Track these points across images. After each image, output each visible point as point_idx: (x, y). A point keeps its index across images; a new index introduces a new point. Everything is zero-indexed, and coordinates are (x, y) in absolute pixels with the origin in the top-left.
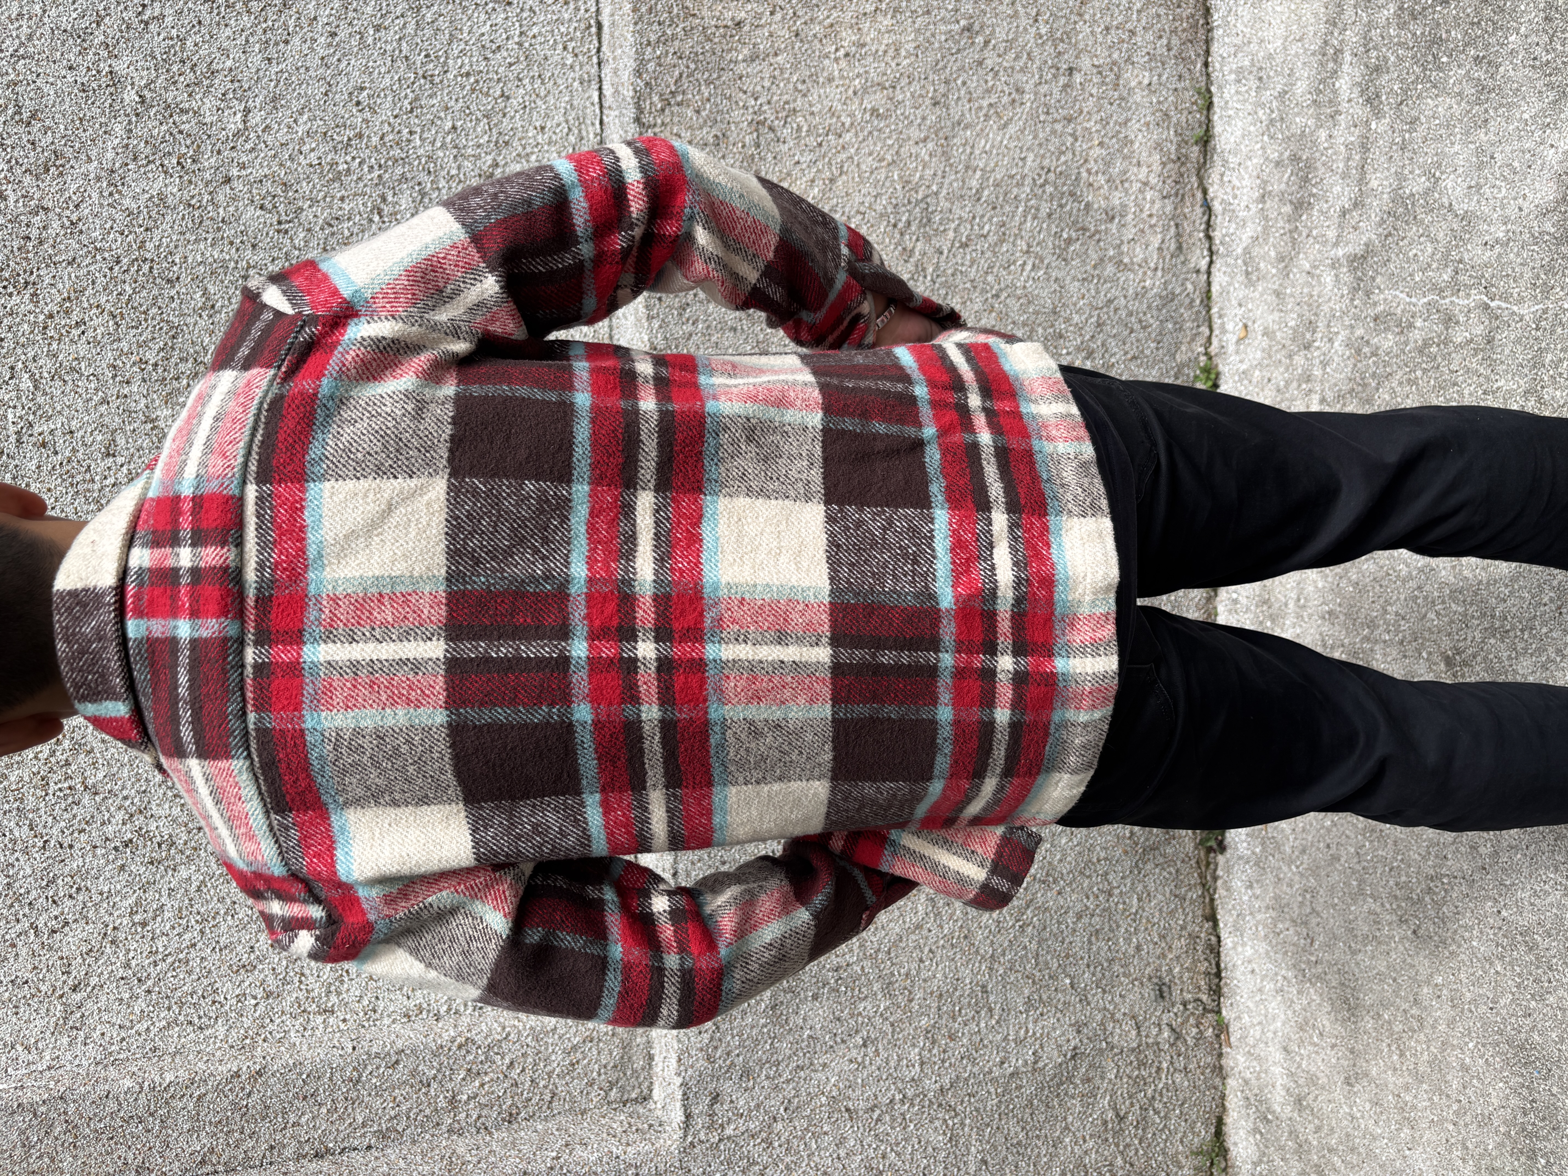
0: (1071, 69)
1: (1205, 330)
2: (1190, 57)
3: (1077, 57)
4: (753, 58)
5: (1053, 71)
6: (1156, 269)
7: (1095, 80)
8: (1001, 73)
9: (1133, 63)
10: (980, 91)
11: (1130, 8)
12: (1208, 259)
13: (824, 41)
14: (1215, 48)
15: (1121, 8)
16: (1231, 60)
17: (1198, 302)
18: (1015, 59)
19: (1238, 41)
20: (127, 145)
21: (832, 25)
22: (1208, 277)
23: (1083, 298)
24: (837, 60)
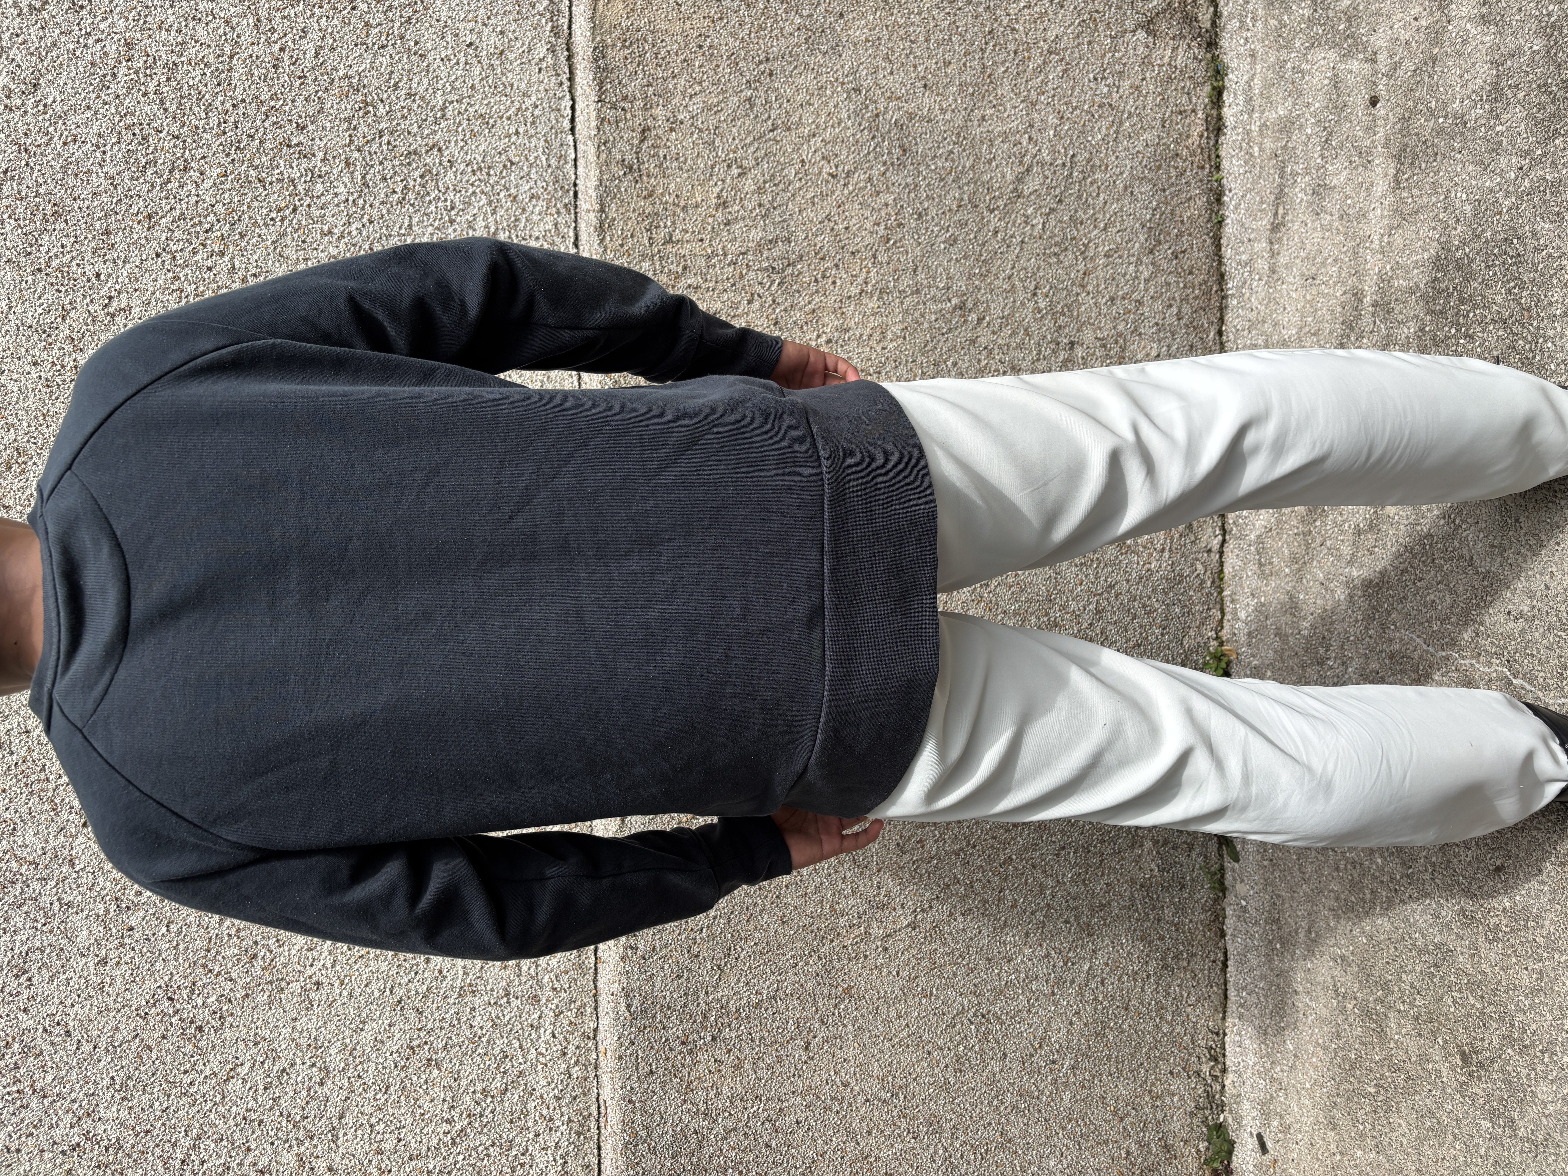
0: (1072, 343)
1: (1216, 613)
2: (1202, 326)
3: (1078, 331)
5: (1053, 346)
6: (1163, 550)
7: (1098, 353)
8: (996, 351)
9: (1140, 334)
11: (1137, 277)
12: (1220, 537)
13: (805, 328)
14: (1229, 317)
15: (1127, 277)
16: (1246, 333)
17: (1209, 583)
18: (1011, 336)
19: (1252, 316)
21: (814, 311)
22: (1221, 557)
23: (1081, 584)
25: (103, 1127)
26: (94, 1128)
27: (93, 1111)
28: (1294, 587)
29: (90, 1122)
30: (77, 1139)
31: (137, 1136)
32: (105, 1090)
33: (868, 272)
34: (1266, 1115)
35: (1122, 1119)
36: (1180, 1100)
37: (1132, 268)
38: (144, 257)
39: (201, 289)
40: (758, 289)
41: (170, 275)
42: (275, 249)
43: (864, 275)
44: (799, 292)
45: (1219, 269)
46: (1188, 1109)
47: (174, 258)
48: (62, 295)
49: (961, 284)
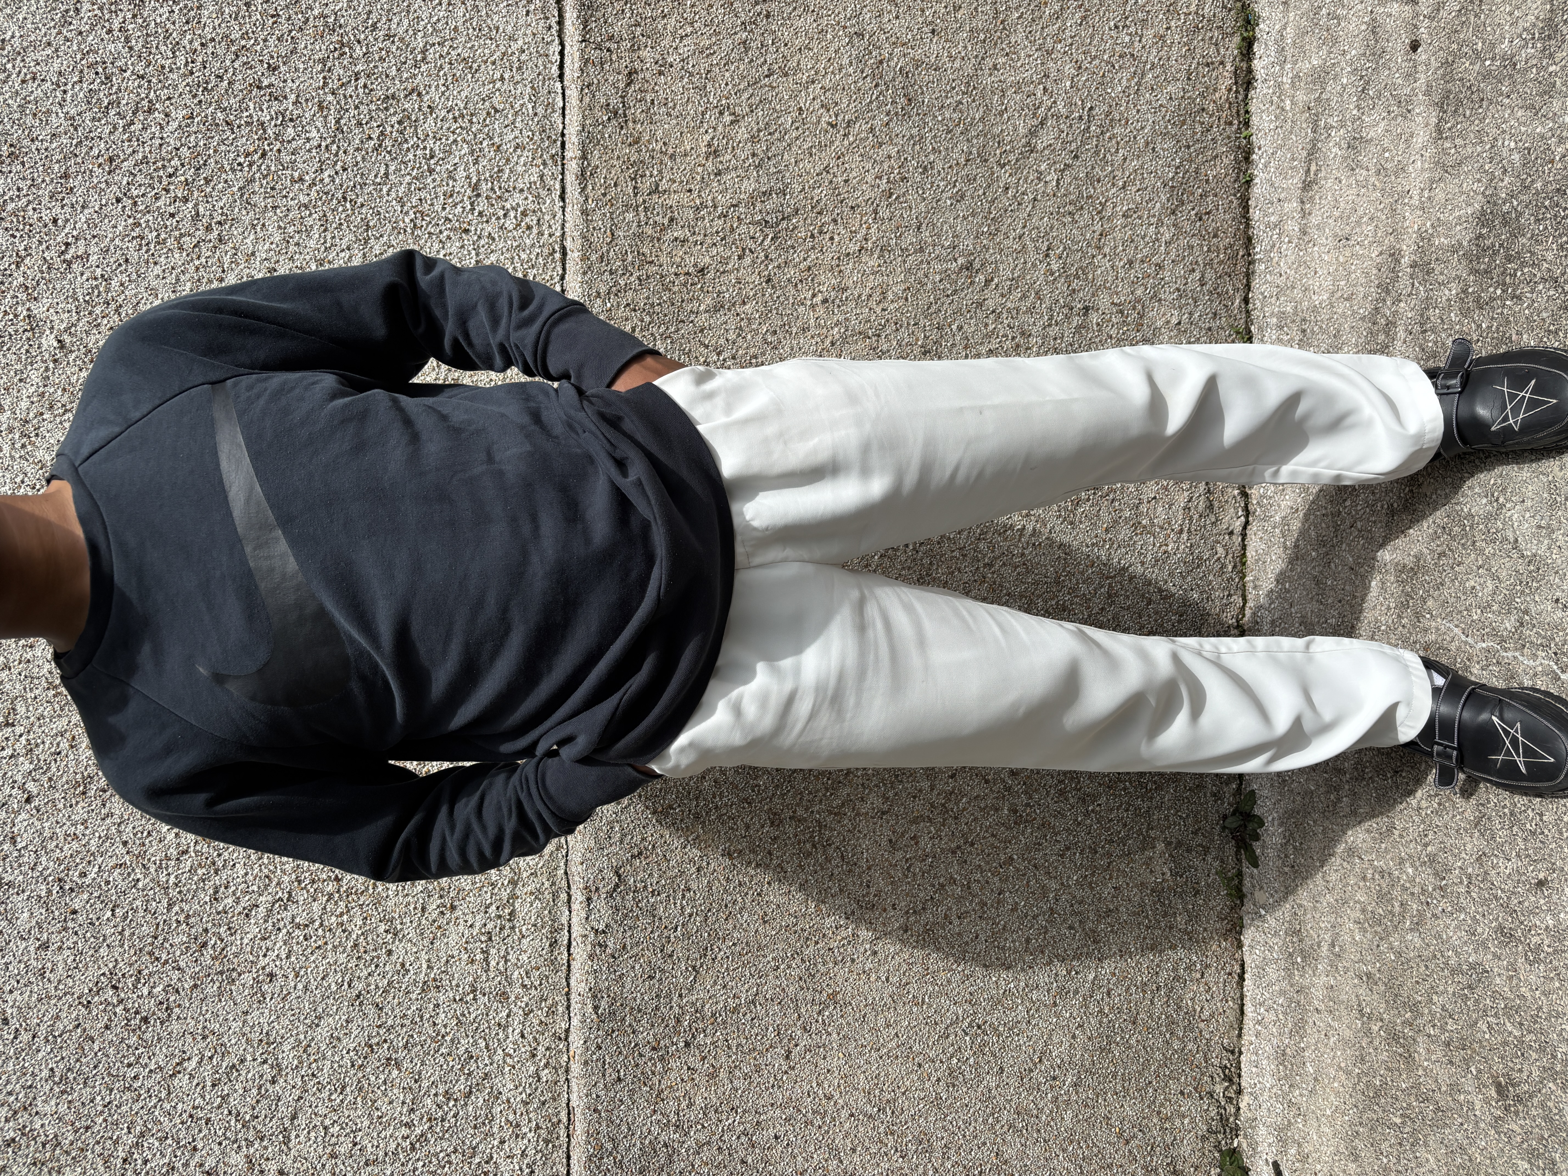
0: (1087, 309)
1: (1237, 600)
2: (1227, 293)
3: (1093, 295)
4: (717, 308)
5: (1065, 311)
6: (1181, 532)
7: (1114, 319)
8: (1005, 316)
9: (1160, 300)
10: (978, 337)
11: (1157, 240)
12: (1243, 519)
13: (800, 286)
14: (1256, 283)
15: (1147, 239)
16: (1273, 300)
17: (1230, 568)
18: (1021, 299)
19: (1280, 281)
20: (42, 395)
21: (809, 268)
22: (1243, 540)
23: (1092, 566)
24: (813, 306)
25: (40, 1122)
26: (31, 1122)
27: (30, 1105)
28: (1321, 572)
29: (26, 1116)
30: (12, 1134)
31: (76, 1132)
32: (43, 1082)
33: (869, 228)
34: (1283, 1141)
35: (1127, 1142)
36: (1190, 1123)
37: (1152, 229)
38: (104, 202)
39: (163, 236)
40: (750, 244)
41: (131, 221)
42: (242, 196)
43: (864, 231)
44: (793, 247)
45: (1246, 232)
46: (1200, 1133)
47: (135, 203)
48: (16, 240)
49: (968, 243)
